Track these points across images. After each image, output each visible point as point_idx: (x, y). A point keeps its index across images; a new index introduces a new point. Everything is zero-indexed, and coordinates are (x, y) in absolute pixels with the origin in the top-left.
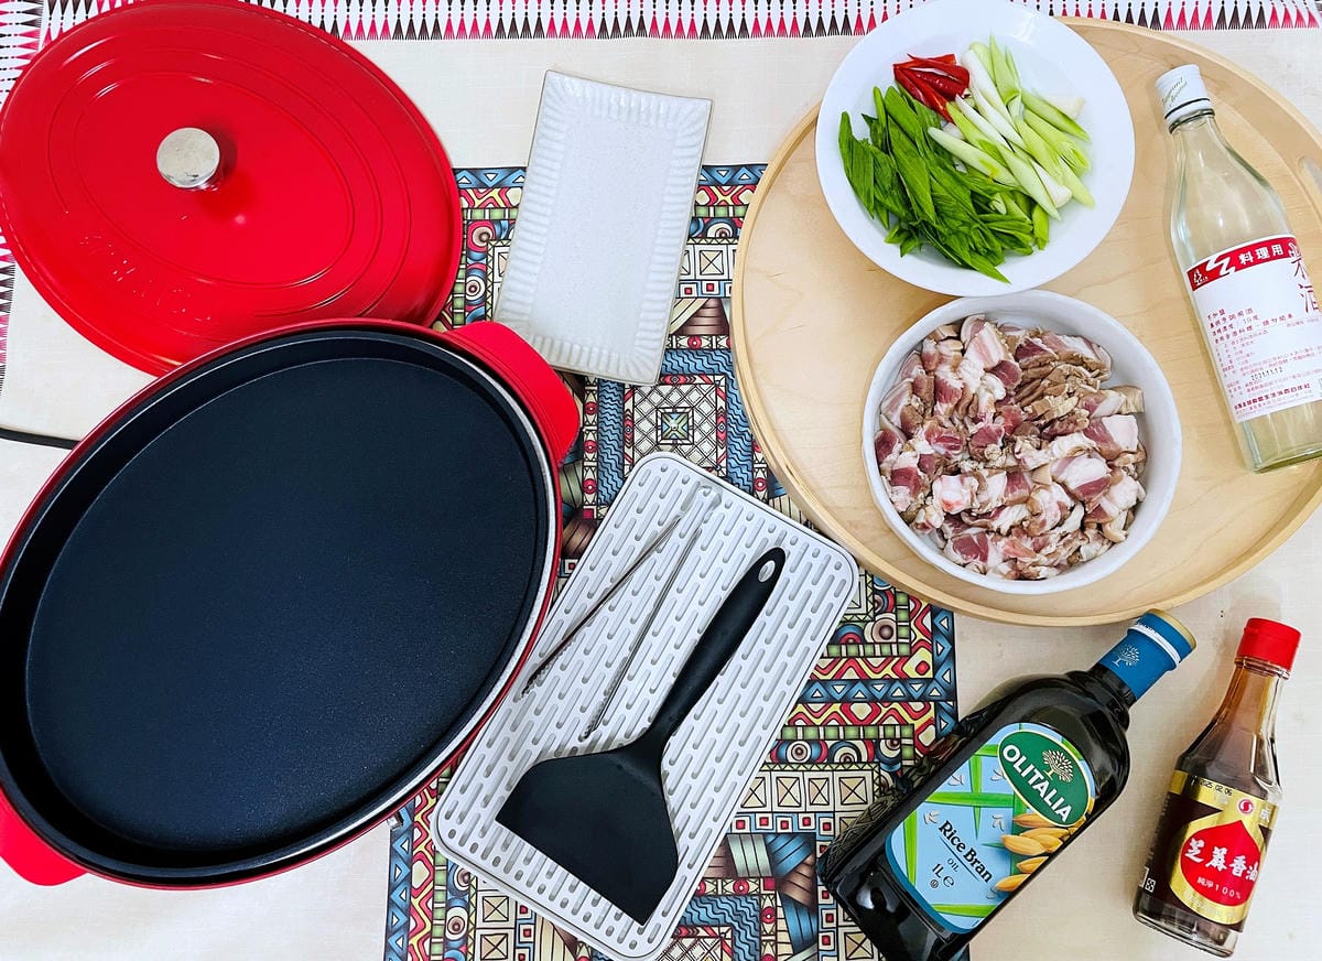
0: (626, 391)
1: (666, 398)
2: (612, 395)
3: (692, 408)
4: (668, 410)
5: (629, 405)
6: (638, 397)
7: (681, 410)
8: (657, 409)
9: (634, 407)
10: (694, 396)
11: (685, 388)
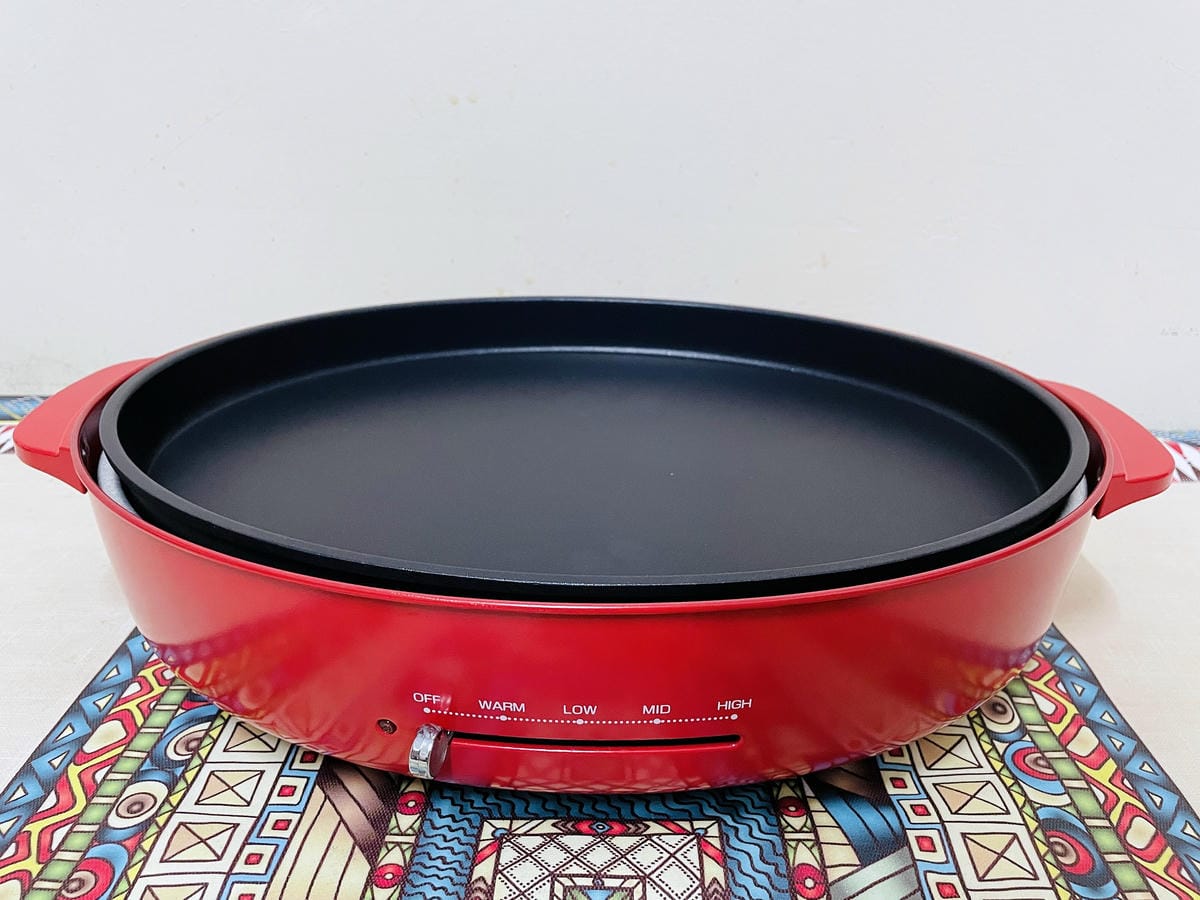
0: (482, 845)
1: (577, 857)
2: (447, 854)
3: (643, 879)
4: (580, 882)
5: (484, 869)
6: (508, 854)
7: (616, 883)
8: (554, 877)
9: (496, 871)
10: (647, 856)
11: (624, 843)
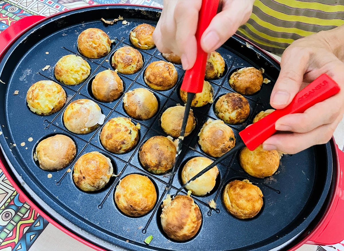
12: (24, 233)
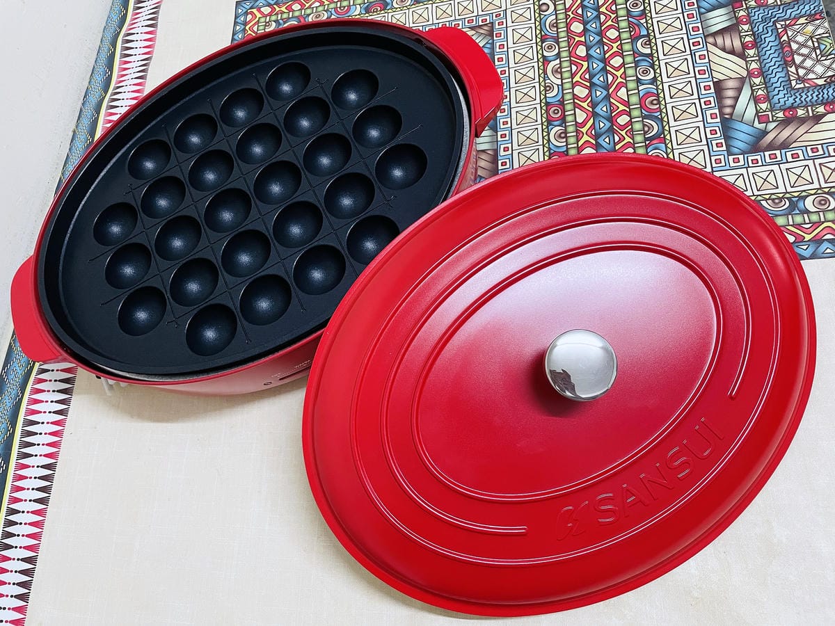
12: (824, 238)
